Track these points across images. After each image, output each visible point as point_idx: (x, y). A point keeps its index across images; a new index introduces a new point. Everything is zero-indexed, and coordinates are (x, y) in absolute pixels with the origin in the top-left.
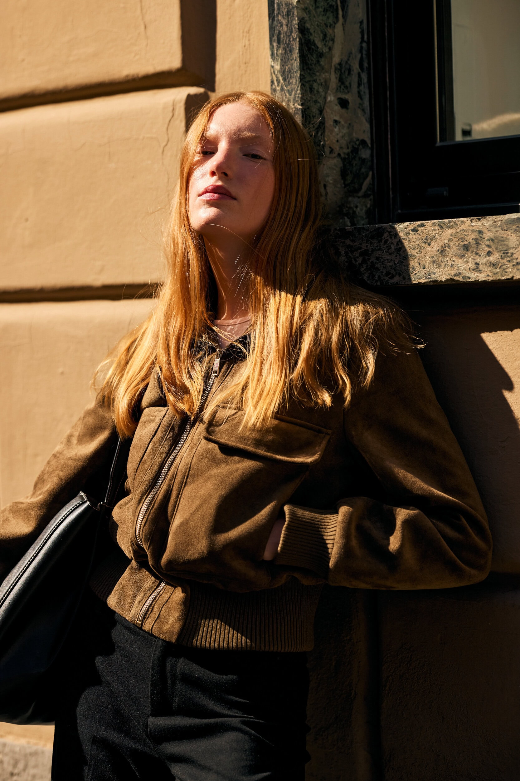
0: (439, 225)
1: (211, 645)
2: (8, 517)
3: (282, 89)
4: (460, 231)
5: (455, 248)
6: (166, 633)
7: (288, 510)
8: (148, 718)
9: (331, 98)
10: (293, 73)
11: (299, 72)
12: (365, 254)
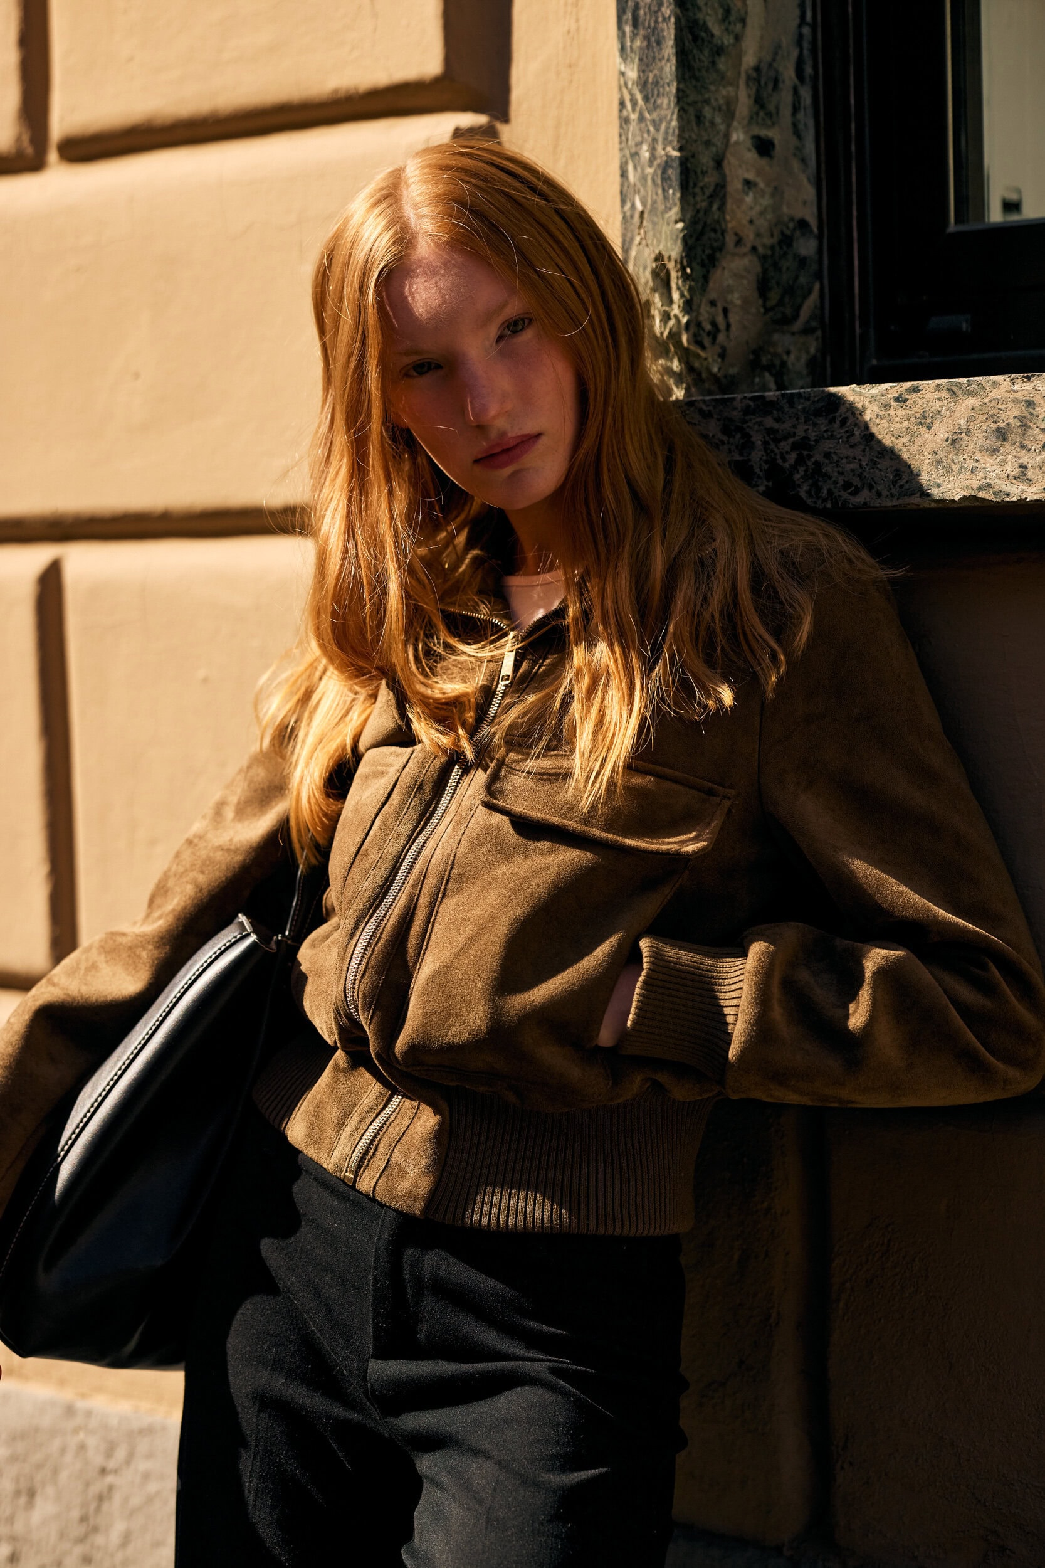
0: (948, 389)
1: (492, 1221)
2: (96, 962)
3: (641, 119)
4: (991, 401)
5: (980, 436)
6: (400, 1197)
7: (648, 946)
8: (368, 1361)
9: (738, 136)
10: (663, 86)
11: (675, 84)
12: (803, 445)
